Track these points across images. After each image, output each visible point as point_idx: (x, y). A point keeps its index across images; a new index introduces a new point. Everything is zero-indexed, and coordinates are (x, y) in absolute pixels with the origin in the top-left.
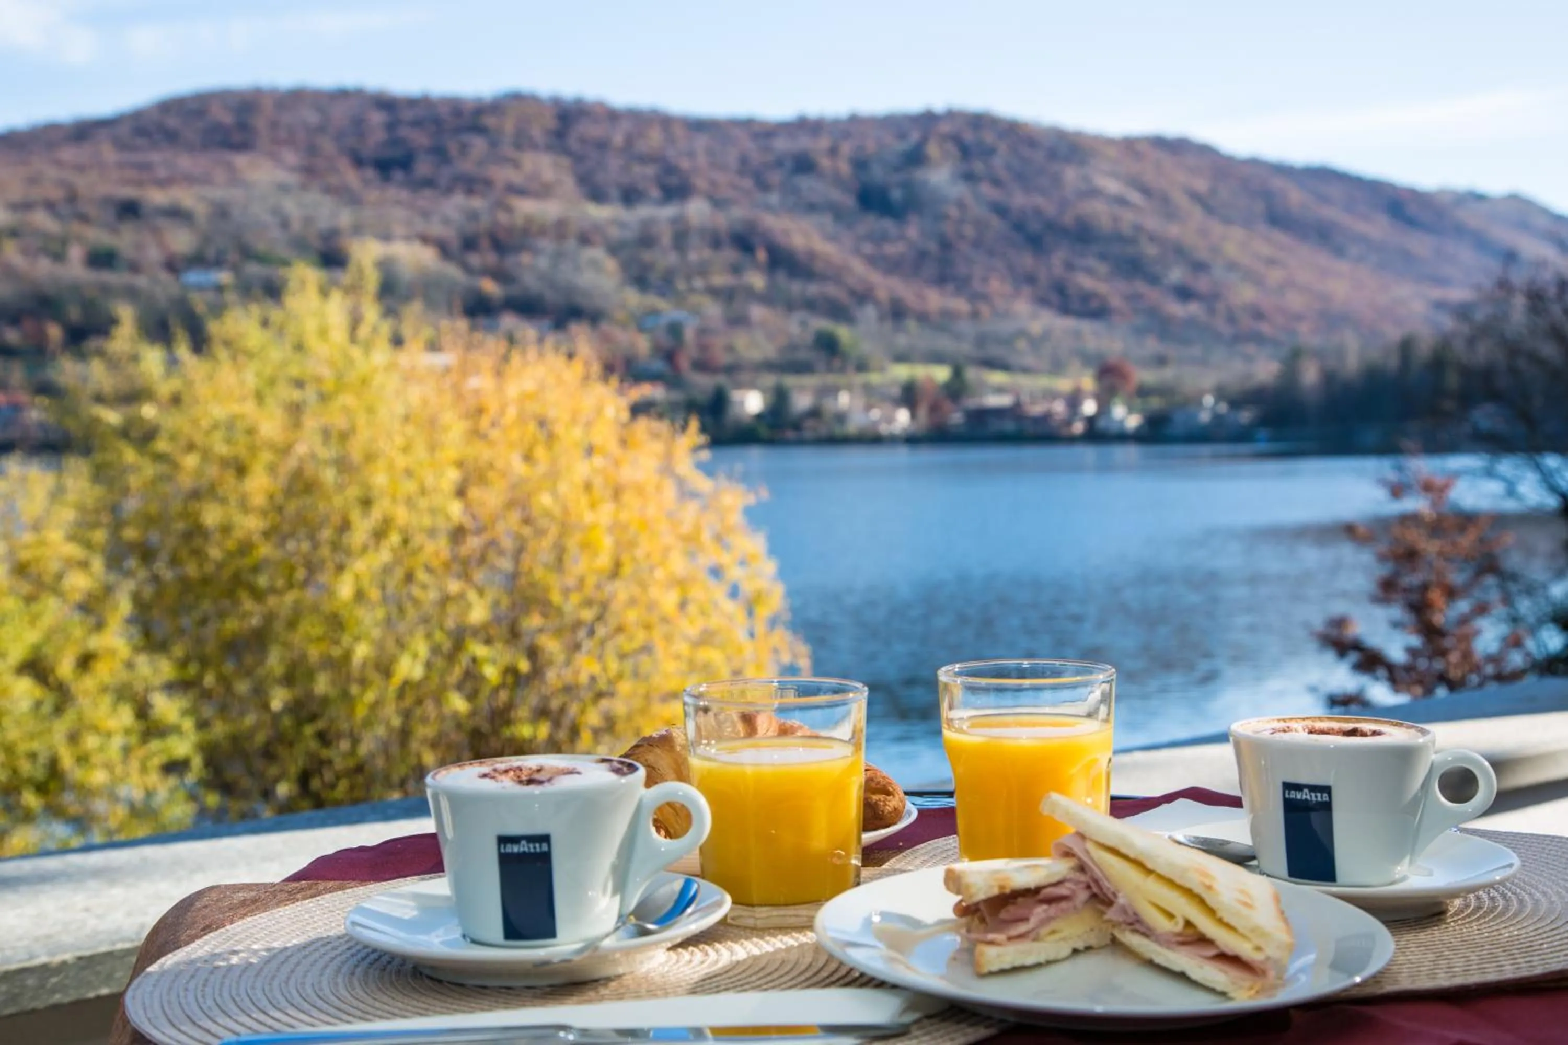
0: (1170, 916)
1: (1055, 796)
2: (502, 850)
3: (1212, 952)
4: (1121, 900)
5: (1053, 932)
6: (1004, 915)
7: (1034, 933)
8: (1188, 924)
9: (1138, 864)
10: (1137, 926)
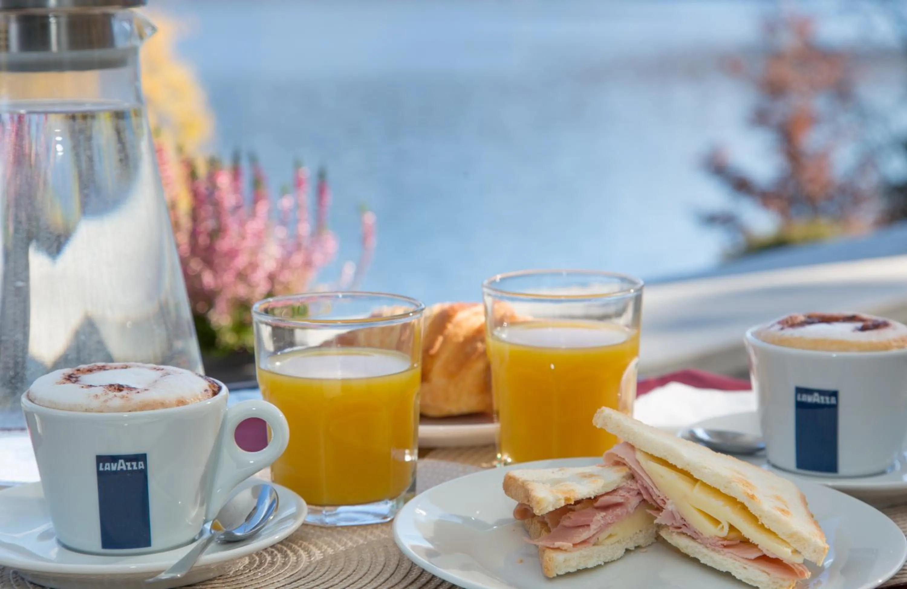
0: (717, 522)
1: (606, 411)
2: (101, 469)
3: (755, 555)
4: (669, 507)
5: (610, 536)
6: (566, 522)
7: (594, 539)
8: (732, 528)
9: (686, 474)
10: (684, 530)
